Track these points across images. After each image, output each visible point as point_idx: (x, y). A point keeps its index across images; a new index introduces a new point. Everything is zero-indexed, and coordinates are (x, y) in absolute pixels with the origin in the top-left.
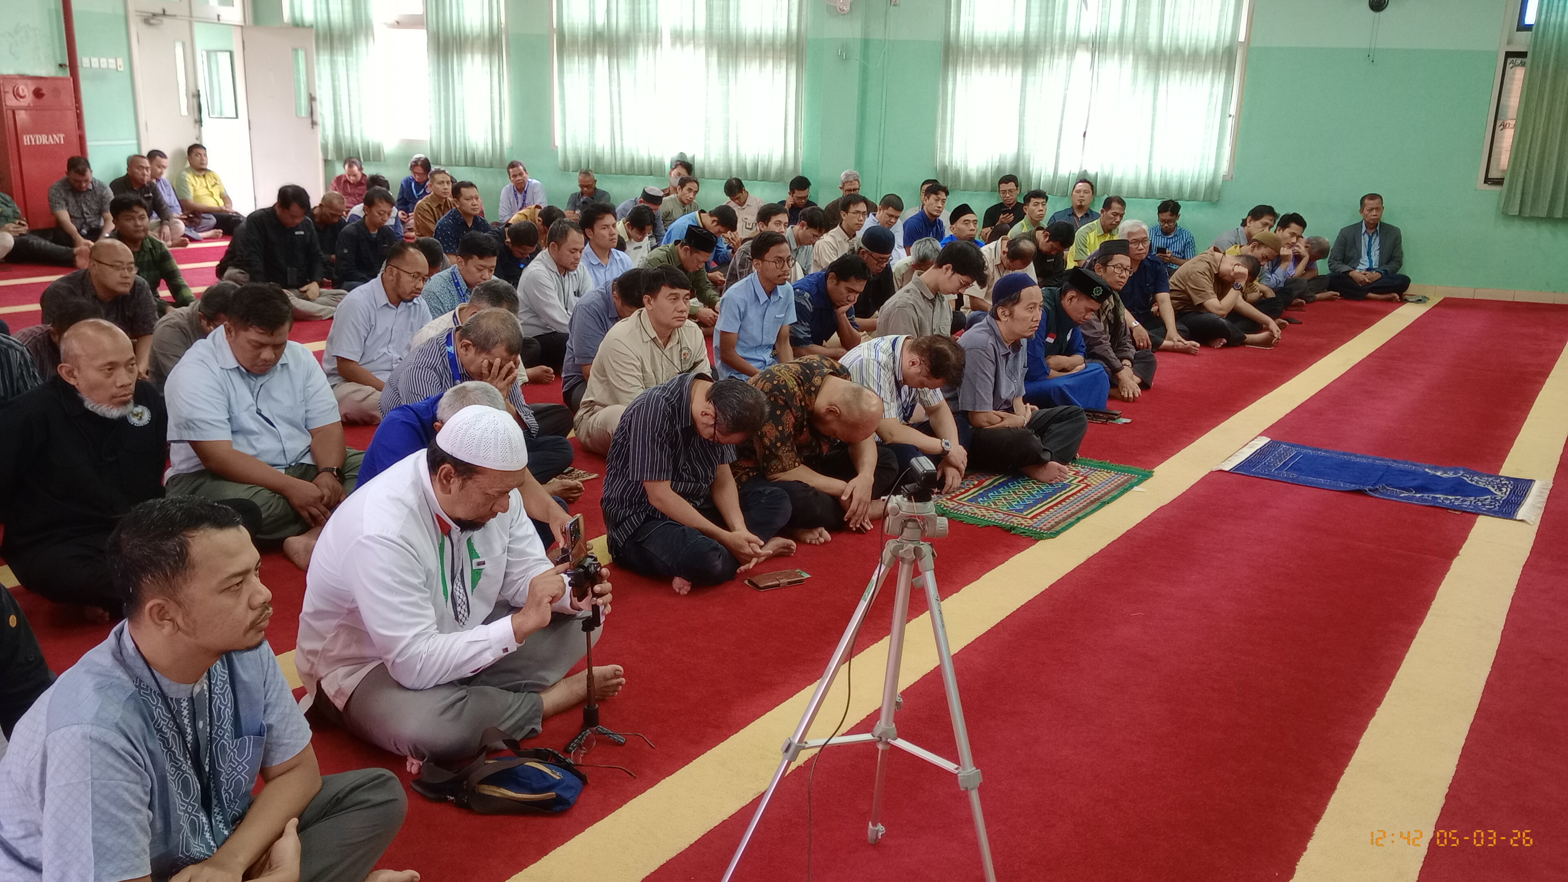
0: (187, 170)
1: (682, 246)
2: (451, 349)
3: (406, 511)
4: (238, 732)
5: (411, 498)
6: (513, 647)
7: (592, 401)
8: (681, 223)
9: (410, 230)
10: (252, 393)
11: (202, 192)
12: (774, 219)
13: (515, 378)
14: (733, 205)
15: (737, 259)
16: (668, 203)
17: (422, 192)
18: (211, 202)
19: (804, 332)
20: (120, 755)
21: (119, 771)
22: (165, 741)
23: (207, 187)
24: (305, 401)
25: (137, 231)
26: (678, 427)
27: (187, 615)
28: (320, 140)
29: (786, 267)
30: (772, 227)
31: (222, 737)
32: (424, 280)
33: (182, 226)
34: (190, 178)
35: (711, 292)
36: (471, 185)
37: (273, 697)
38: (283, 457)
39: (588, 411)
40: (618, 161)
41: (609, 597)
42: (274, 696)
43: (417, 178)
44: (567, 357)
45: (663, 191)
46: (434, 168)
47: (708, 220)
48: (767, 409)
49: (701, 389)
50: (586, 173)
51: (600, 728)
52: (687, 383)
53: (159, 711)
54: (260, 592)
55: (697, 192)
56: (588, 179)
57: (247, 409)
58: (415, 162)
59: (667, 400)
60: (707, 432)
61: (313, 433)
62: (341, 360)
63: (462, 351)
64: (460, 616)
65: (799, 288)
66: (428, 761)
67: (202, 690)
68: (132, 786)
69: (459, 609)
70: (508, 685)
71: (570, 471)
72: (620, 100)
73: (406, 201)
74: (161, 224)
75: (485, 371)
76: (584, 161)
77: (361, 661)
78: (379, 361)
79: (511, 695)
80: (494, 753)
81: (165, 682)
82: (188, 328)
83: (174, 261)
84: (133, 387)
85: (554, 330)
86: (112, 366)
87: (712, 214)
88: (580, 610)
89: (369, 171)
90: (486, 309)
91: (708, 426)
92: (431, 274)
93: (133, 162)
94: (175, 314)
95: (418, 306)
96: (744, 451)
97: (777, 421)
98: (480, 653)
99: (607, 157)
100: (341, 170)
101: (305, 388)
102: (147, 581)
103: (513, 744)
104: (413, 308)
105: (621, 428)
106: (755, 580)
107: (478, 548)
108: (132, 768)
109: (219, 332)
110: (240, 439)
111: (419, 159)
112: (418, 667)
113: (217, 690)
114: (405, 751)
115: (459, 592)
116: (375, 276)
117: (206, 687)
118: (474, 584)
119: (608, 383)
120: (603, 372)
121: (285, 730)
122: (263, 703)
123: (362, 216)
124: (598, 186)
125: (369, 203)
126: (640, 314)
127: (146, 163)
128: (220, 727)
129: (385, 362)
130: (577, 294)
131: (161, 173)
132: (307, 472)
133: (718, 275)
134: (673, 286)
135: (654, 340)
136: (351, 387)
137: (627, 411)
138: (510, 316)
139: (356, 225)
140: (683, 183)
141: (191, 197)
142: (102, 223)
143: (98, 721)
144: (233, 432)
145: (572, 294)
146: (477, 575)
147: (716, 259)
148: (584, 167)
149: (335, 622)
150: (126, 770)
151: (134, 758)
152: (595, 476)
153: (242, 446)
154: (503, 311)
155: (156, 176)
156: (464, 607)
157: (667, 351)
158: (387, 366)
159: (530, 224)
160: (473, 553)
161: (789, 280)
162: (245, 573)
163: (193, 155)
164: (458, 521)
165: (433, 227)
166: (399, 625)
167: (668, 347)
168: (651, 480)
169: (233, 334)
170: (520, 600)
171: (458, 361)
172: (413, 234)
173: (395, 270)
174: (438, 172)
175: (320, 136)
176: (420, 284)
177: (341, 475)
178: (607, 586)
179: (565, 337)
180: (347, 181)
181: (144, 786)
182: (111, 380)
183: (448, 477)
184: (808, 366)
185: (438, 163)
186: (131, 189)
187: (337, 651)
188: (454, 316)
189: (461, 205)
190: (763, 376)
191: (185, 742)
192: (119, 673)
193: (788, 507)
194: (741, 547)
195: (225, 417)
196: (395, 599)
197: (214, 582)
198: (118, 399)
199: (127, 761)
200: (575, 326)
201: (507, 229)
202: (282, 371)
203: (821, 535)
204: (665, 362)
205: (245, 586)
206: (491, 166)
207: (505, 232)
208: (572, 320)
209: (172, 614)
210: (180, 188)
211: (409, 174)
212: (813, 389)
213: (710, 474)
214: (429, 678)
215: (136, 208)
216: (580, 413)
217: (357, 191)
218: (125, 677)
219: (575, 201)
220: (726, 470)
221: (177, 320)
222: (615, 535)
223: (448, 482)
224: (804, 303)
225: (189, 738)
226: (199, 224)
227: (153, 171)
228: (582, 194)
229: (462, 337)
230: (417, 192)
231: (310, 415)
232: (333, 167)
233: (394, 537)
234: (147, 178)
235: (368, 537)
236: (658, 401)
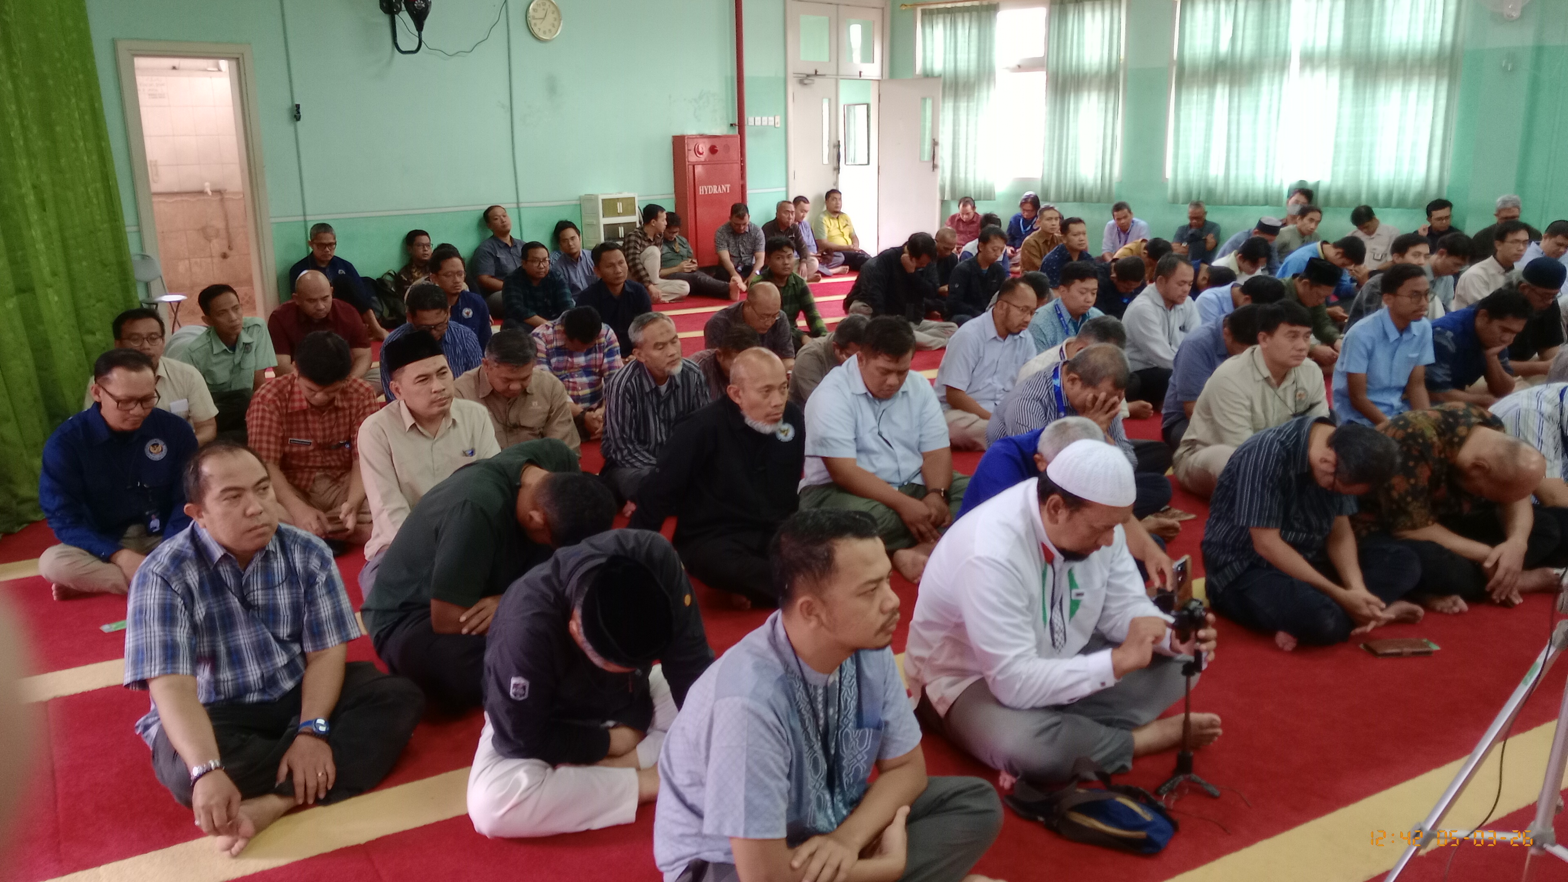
0: (824, 213)
1: (1300, 280)
2: (1057, 382)
3: (1014, 536)
4: (860, 724)
5: (1020, 525)
6: (1111, 682)
7: (1193, 440)
8: (1300, 255)
9: (1016, 265)
10: (876, 416)
11: (835, 232)
12: (1412, 250)
13: (1116, 414)
14: (1360, 235)
15: (1362, 294)
16: (1286, 233)
17: (1029, 228)
18: (842, 241)
19: (1442, 374)
20: (769, 728)
21: (768, 742)
22: (803, 722)
23: (839, 228)
24: (921, 426)
25: (784, 269)
26: (1292, 473)
27: (830, 613)
28: (939, 182)
29: (1424, 302)
30: (1410, 258)
31: (847, 726)
32: (1032, 313)
33: (816, 262)
34: (826, 220)
35: (1331, 329)
36: (1079, 221)
37: (890, 696)
38: (897, 476)
39: (1188, 450)
40: (1232, 192)
41: (1212, 644)
42: (892, 695)
43: (1026, 215)
44: (1169, 392)
45: (1281, 220)
46: (1043, 205)
47: (1331, 252)
48: (1399, 460)
49: (1323, 433)
50: (1197, 205)
51: (1194, 776)
52: (1306, 428)
53: (800, 695)
54: (890, 599)
55: (1319, 221)
56: (1198, 210)
57: (871, 431)
58: (1025, 199)
59: (1282, 443)
60: (1325, 480)
61: (925, 456)
62: (949, 389)
63: (1068, 385)
64: (1057, 644)
65: (1439, 327)
66: (1021, 780)
67: (835, 681)
68: (777, 757)
69: (1056, 636)
70: (1101, 717)
71: (1167, 510)
72: (1238, 129)
73: (1015, 236)
74: (800, 261)
75: (1089, 405)
76: (1195, 193)
77: (962, 673)
78: (985, 390)
79: (1103, 730)
80: (1084, 782)
81: (807, 669)
82: (824, 355)
83: (812, 295)
84: (783, 407)
85: (1155, 365)
86: (769, 389)
87: (1336, 245)
88: (1179, 652)
89: (982, 209)
90: (1093, 344)
91: (1327, 473)
92: (1038, 307)
93: (781, 207)
94: (810, 344)
95: (1023, 340)
96: (1366, 504)
97: (1408, 473)
98: (1079, 682)
99: (1220, 188)
100: (955, 209)
101: (921, 414)
102: (800, 579)
103: (1104, 777)
104: (1019, 341)
105: (1228, 470)
106: (1373, 644)
107: (1078, 579)
108: (778, 741)
109: (852, 362)
110: (863, 458)
111: (1029, 196)
112: (1018, 686)
113: (845, 682)
114: (1000, 765)
115: (1057, 619)
116: (984, 311)
117: (837, 679)
118: (1072, 613)
119: (1212, 422)
120: (1207, 410)
121: (899, 728)
122: (882, 702)
123: (974, 255)
124: (1209, 218)
125: (984, 240)
126: (1253, 352)
127: (792, 207)
128: (846, 716)
129: (990, 392)
130: (1183, 328)
131: (803, 217)
132: (917, 491)
133: (1339, 310)
134: (1293, 323)
135: (1267, 379)
136: (957, 414)
137: (1236, 453)
138: (1118, 352)
139: (969, 262)
140: (1303, 213)
141: (825, 238)
142: (754, 262)
143: (754, 695)
144: (858, 451)
145: (1177, 329)
146: (1075, 605)
147: (1337, 294)
148: (1194, 198)
149: (942, 634)
150: (773, 741)
151: (779, 732)
152: (1192, 516)
153: (864, 464)
154: (1110, 346)
155: (799, 220)
156: (1062, 635)
157: (1280, 391)
158: (991, 396)
159: (1138, 260)
160: (1072, 584)
161: (1427, 316)
162: (879, 581)
163: (830, 199)
164: (1062, 551)
165: (1039, 262)
166: (1002, 644)
167: (1283, 386)
168: (1258, 526)
169: (864, 362)
170: (1117, 635)
171: (1063, 394)
172: (1018, 269)
173: (1005, 305)
174: (1048, 208)
175: (939, 178)
176: (1028, 318)
177: (947, 497)
178: (1211, 632)
179: (1167, 373)
180: (960, 220)
181: (785, 758)
182: (767, 400)
183: (1056, 507)
184: (1452, 414)
185: (1046, 199)
186: (779, 232)
187: (941, 661)
188: (1061, 350)
189: (1069, 241)
190: (1395, 423)
191: (817, 725)
192: (772, 656)
193: (1417, 569)
194: (1357, 607)
195: (851, 437)
196: (999, 619)
197: (853, 586)
198: (770, 418)
199: (774, 734)
200: (1180, 363)
201: (1113, 264)
202: (902, 397)
203: (1455, 603)
204: (1278, 403)
205: (878, 592)
206: (1099, 201)
207: (1111, 268)
208: (1177, 356)
209: (818, 611)
210: (816, 231)
211: (1018, 211)
212: (1456, 440)
213: (1325, 525)
214: (1028, 699)
215: (786, 249)
216: (1180, 451)
217: (969, 230)
218: (777, 661)
219: (1183, 234)
220: (1344, 522)
221: (816, 348)
222: (1214, 580)
223: (1056, 512)
224: (1445, 343)
225: (822, 722)
226: (831, 261)
227: (797, 215)
228: (1191, 226)
229: (1069, 372)
230: (1025, 228)
231: (923, 440)
232: (949, 208)
233: (1002, 560)
234: (792, 221)
235: (978, 558)
236: (1271, 444)
